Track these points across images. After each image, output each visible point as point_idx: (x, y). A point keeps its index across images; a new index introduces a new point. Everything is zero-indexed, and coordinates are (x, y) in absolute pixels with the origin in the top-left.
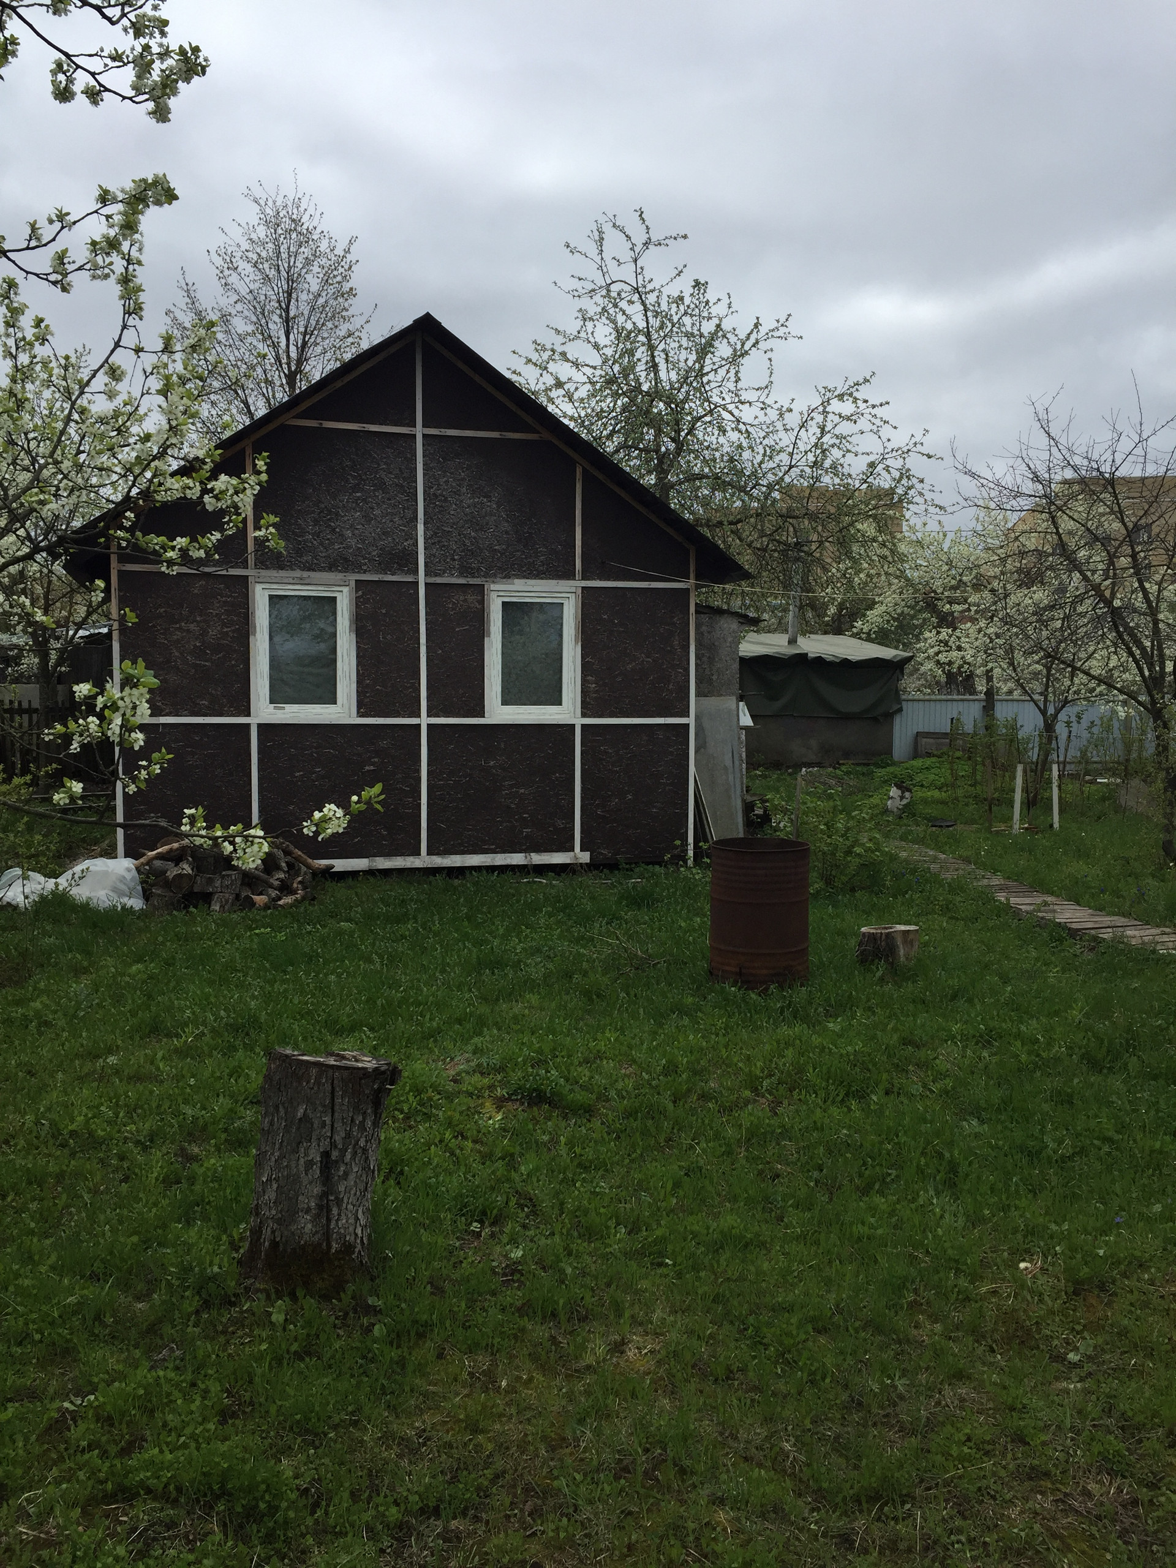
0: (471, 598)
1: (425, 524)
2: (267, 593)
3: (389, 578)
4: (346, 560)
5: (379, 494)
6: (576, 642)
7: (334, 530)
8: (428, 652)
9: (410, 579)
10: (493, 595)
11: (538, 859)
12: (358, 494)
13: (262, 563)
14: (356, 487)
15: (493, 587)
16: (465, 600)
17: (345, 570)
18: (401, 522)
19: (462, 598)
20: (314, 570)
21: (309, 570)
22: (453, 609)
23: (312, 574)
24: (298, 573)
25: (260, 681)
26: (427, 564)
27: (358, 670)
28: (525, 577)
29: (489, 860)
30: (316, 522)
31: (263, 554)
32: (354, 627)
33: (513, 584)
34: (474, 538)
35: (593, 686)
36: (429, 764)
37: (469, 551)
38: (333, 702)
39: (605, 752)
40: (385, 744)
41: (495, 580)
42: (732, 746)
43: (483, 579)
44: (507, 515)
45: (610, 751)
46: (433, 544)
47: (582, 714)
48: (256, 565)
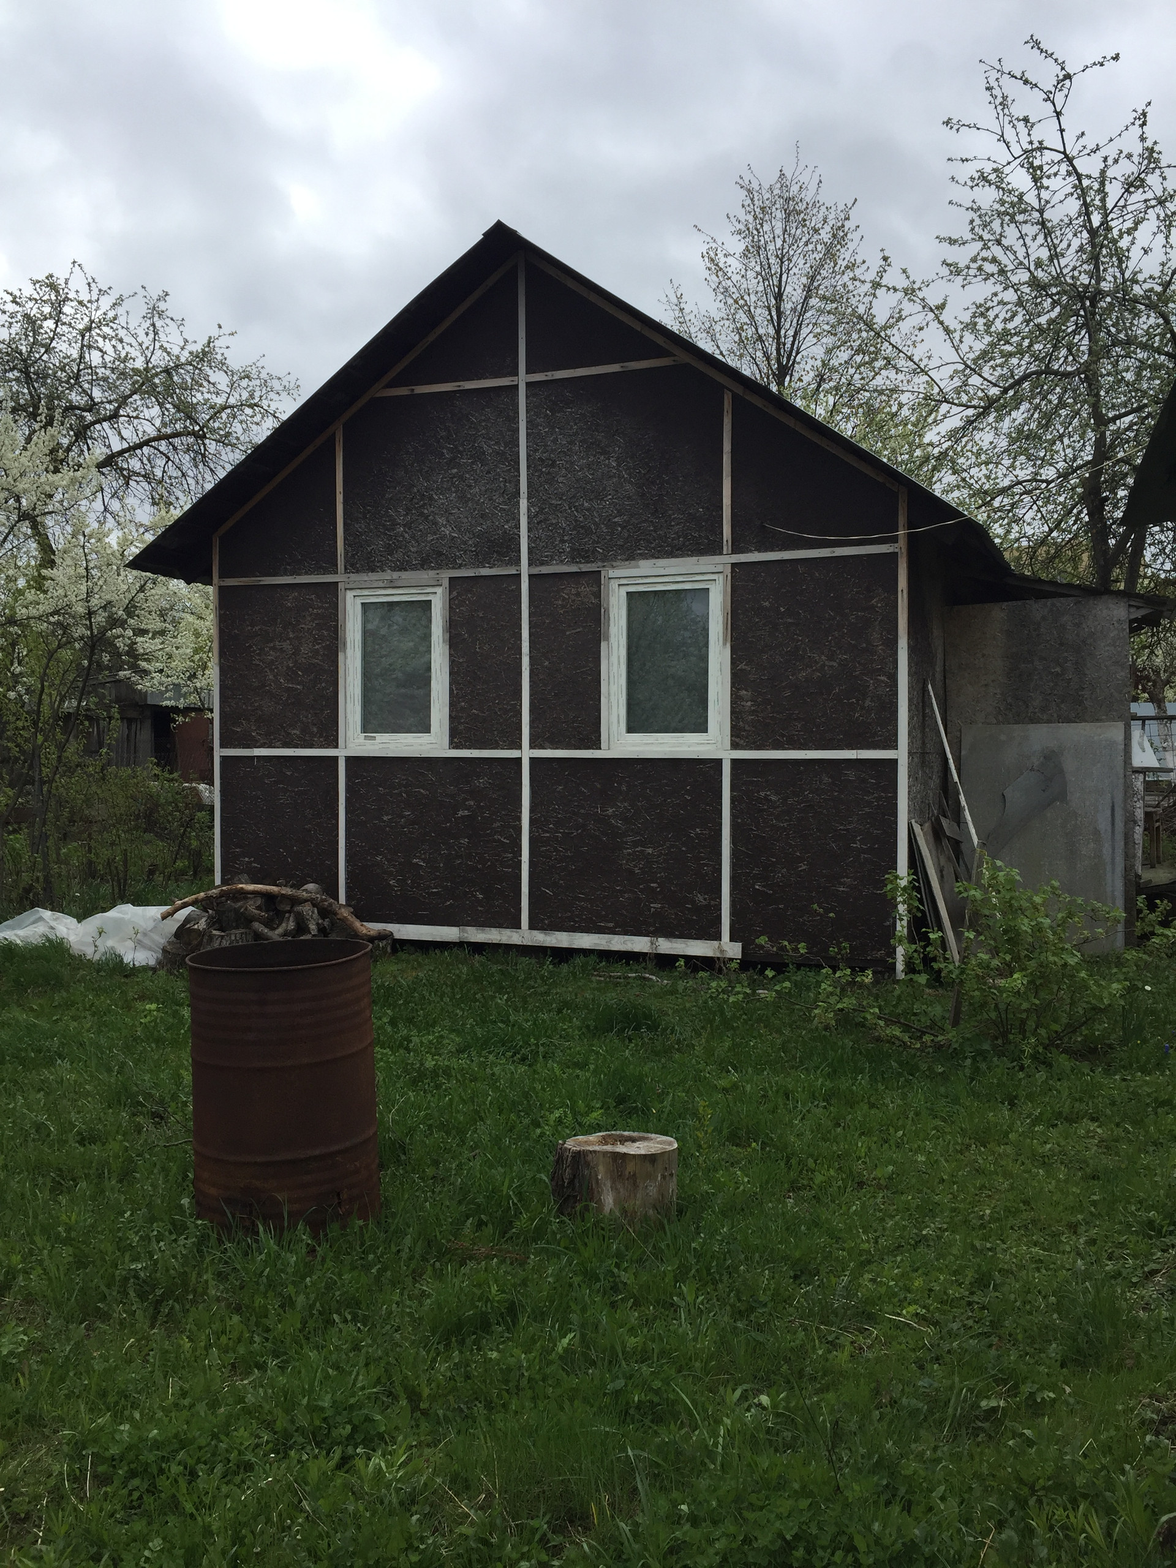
0: (585, 589)
1: (529, 498)
2: (359, 601)
3: (485, 572)
4: (440, 554)
5: (478, 466)
6: (725, 644)
7: (427, 518)
8: (531, 664)
9: (512, 571)
10: (614, 584)
11: (666, 946)
12: (455, 471)
14: (452, 462)
15: (612, 573)
16: (578, 594)
17: (439, 567)
18: (501, 499)
19: (574, 591)
20: (405, 570)
21: (400, 570)
22: (564, 607)
23: (405, 575)
24: (388, 575)
25: (350, 706)
26: (530, 551)
27: (451, 690)
28: (654, 557)
29: (604, 942)
30: (408, 510)
31: (353, 555)
32: (447, 636)
33: (638, 567)
34: (588, 510)
35: (749, 703)
36: (532, 810)
37: (582, 527)
38: (427, 730)
39: (766, 798)
40: (481, 782)
41: (614, 564)
42: (1113, 798)
43: (600, 564)
44: (630, 474)
45: (773, 798)
46: (538, 523)
47: (732, 745)
48: (346, 569)
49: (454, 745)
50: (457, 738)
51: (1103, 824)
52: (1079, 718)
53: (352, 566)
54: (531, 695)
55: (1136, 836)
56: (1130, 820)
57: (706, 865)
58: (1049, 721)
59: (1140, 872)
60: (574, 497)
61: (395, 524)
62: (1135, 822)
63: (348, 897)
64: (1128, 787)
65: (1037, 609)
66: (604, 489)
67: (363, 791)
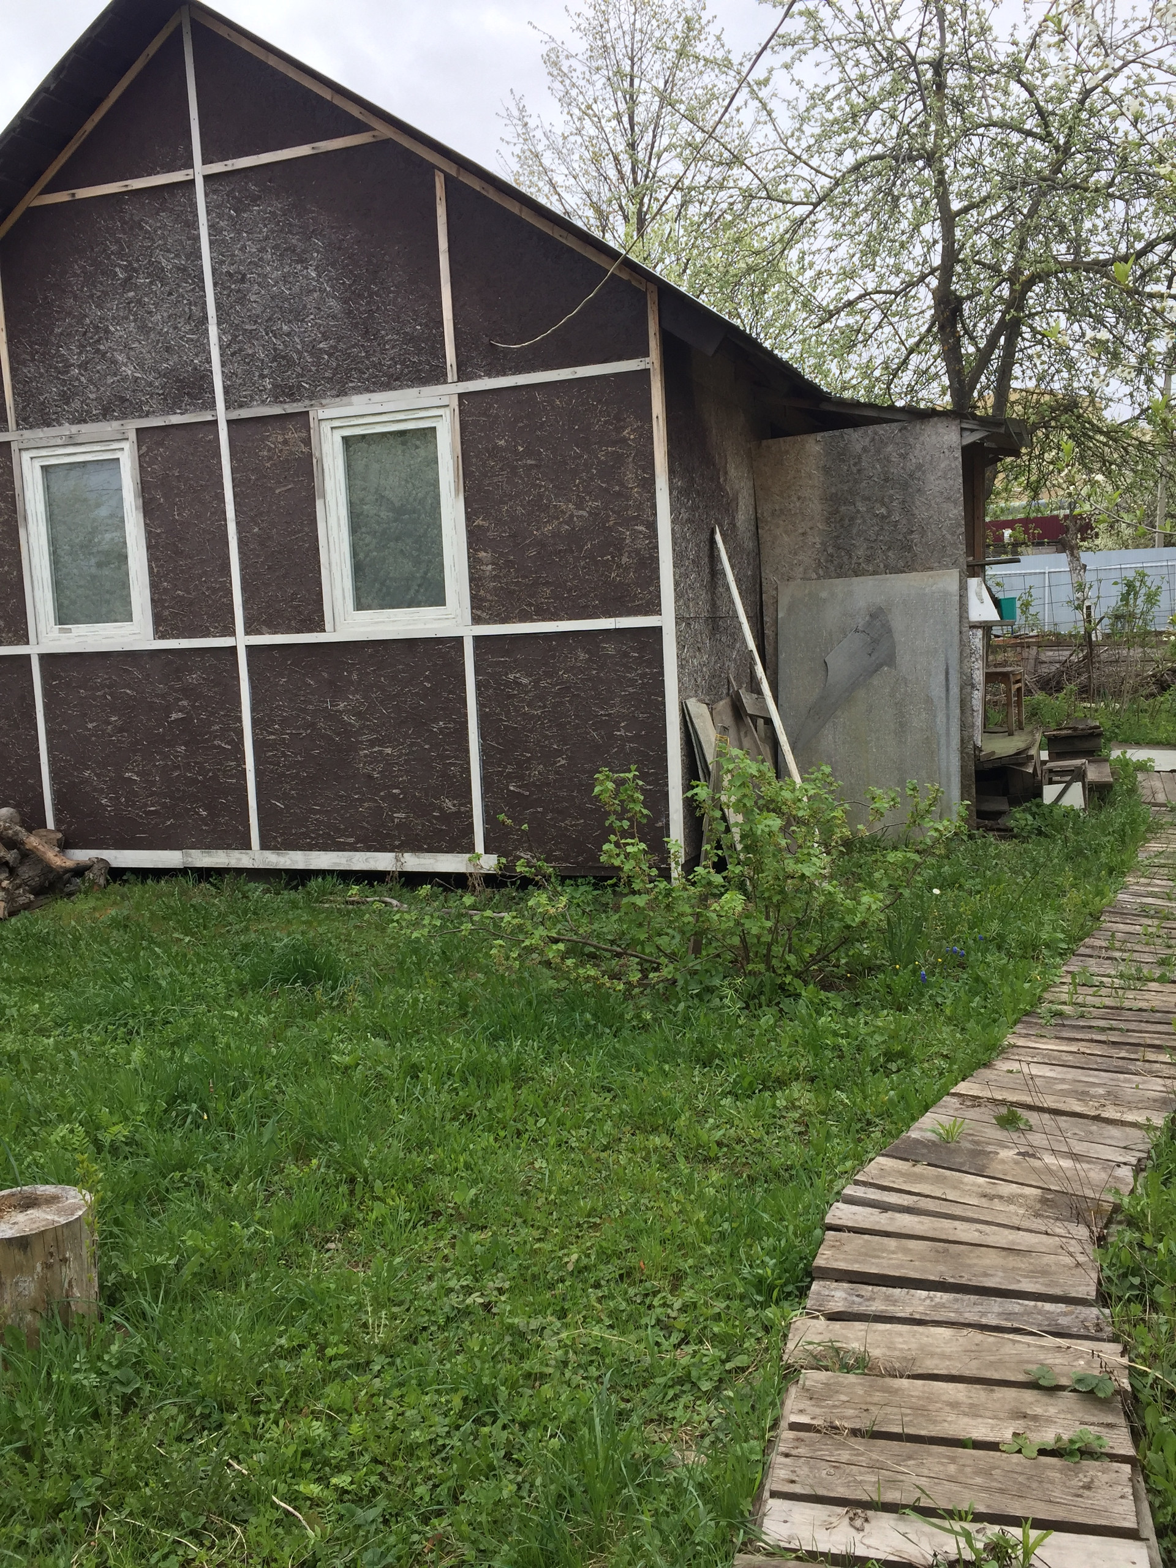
0: (292, 436)
1: (219, 324)
2: (37, 464)
3: (176, 419)
4: (123, 400)
5: (157, 287)
6: (457, 494)
7: (104, 355)
8: (239, 532)
9: (208, 417)
10: (326, 427)
11: (414, 862)
12: (131, 294)
13: (24, 420)
14: (127, 283)
15: (323, 413)
16: (285, 442)
17: (124, 416)
18: (187, 327)
19: (280, 439)
20: (85, 422)
21: (79, 422)
22: (270, 458)
23: (85, 428)
24: (68, 429)
25: (38, 594)
26: (227, 391)
27: (150, 568)
28: (368, 390)
29: (344, 861)
30: (81, 347)
31: (24, 408)
32: (140, 501)
33: (350, 404)
34: (288, 335)
35: (490, 567)
36: (254, 709)
37: (284, 358)
38: (130, 619)
39: (516, 683)
40: (193, 678)
41: (324, 402)
42: (947, 659)
43: (307, 402)
44: (332, 287)
45: (525, 681)
46: (233, 355)
47: (473, 619)
48: (18, 424)
49: (160, 634)
50: (162, 625)
51: (937, 691)
52: (908, 568)
53: (25, 421)
54: (241, 570)
55: (974, 702)
56: (967, 684)
57: (453, 765)
58: (875, 573)
59: (979, 744)
60: (270, 319)
61: (68, 366)
62: (973, 686)
63: (58, 821)
64: (964, 644)
65: (857, 439)
66: (305, 306)
67: (62, 694)
